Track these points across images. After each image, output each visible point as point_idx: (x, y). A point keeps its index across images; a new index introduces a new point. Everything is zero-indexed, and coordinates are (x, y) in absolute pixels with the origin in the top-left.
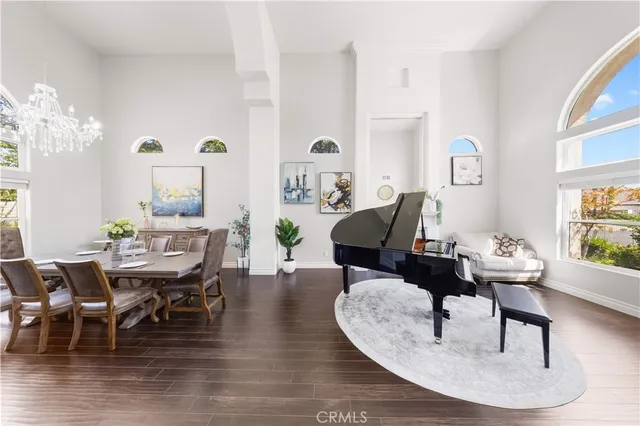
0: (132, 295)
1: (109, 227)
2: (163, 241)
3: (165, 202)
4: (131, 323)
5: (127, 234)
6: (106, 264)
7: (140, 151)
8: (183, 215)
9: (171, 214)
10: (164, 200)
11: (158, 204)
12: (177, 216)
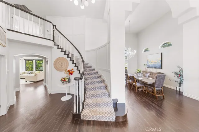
0: (140, 84)
1: (137, 70)
2: (148, 75)
3: (150, 64)
4: (140, 90)
5: (140, 72)
6: (136, 77)
7: (145, 52)
8: (155, 68)
9: (151, 67)
10: (150, 63)
11: (148, 65)
12: (153, 68)
